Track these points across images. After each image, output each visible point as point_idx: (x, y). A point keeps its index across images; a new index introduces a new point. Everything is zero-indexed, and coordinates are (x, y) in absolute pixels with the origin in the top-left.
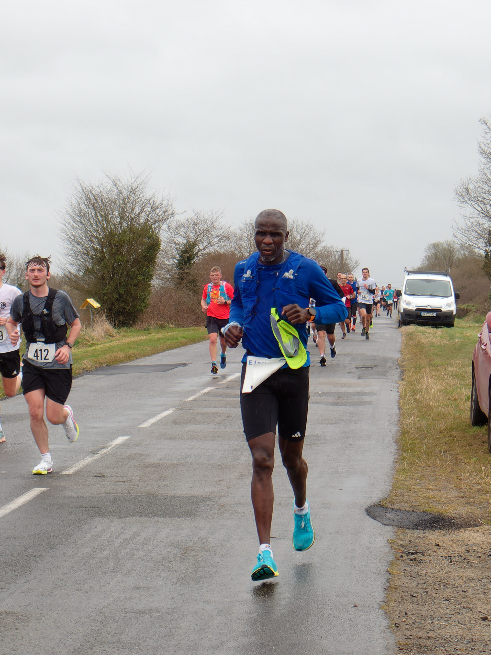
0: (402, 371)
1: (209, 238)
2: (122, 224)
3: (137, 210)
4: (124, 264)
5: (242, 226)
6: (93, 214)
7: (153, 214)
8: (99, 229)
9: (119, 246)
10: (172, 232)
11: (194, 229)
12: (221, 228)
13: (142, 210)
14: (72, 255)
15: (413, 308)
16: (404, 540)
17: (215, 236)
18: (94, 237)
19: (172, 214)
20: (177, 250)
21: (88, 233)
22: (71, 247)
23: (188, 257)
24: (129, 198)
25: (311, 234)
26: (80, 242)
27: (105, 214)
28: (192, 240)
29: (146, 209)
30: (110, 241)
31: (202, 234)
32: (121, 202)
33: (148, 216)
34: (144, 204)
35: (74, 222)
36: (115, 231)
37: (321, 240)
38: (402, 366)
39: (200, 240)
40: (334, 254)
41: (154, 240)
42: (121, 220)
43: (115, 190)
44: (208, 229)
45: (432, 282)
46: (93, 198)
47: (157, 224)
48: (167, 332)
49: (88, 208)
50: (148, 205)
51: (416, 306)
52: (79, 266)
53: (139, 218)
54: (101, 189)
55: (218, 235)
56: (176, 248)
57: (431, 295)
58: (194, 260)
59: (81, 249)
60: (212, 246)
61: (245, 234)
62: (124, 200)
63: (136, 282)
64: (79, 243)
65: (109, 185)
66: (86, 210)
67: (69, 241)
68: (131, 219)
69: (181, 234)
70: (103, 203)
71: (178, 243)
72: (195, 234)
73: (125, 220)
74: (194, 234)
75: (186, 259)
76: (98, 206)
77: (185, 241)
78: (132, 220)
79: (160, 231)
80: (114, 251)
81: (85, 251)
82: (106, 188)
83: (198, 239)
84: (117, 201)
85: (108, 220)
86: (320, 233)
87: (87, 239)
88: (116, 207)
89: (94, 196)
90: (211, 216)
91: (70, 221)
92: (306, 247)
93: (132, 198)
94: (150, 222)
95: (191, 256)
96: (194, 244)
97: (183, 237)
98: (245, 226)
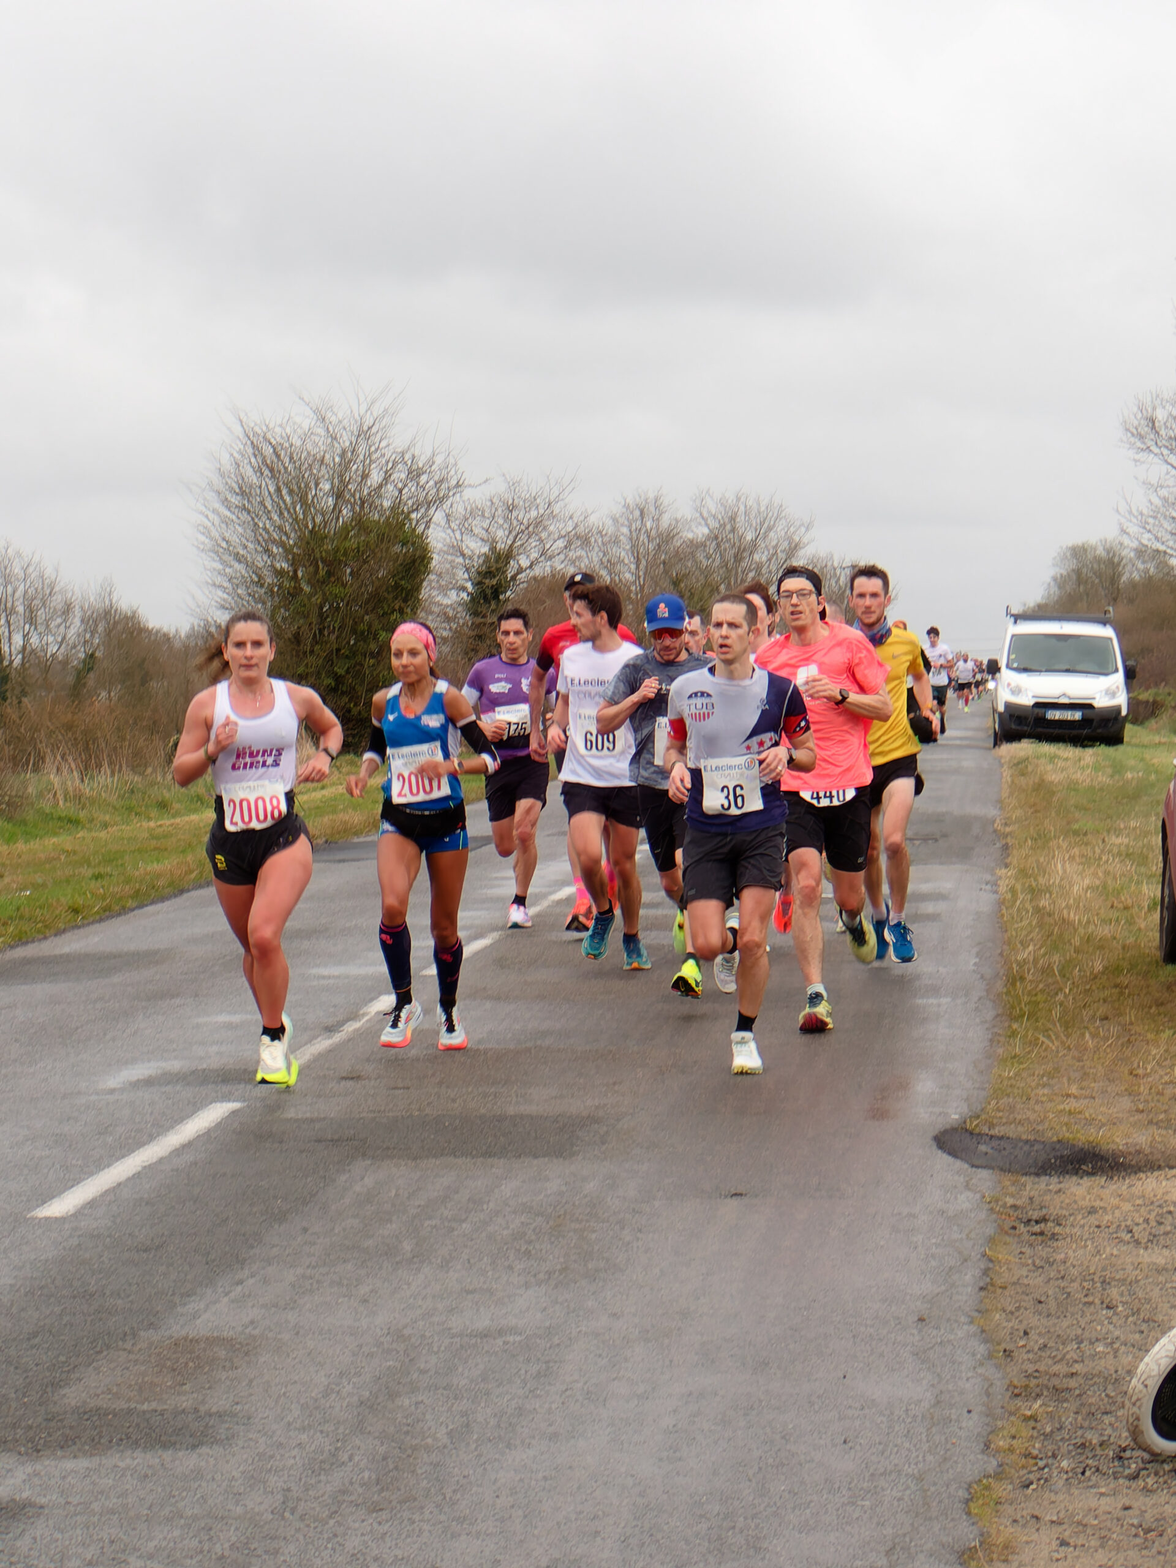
0: (1005, 847)
1: (541, 540)
2: (340, 511)
3: (376, 478)
4: (347, 605)
5: (617, 510)
6: (272, 489)
7: (412, 487)
8: (287, 524)
9: (333, 565)
10: (456, 527)
11: (506, 519)
12: (571, 518)
13: (386, 479)
14: (225, 585)
15: (1026, 700)
17: (556, 536)
18: (274, 541)
19: (458, 485)
20: (467, 570)
21: (261, 535)
22: (221, 567)
23: (493, 586)
24: (354, 450)
25: (780, 528)
26: (243, 556)
27: (299, 488)
28: (503, 546)
29: (395, 476)
30: (313, 551)
31: (526, 532)
32: (337, 459)
33: (401, 491)
34: (390, 465)
35: (228, 508)
36: (325, 527)
37: (805, 540)
38: (1005, 836)
39: (522, 545)
40: (835, 574)
41: (415, 550)
42: (336, 503)
43: (321, 431)
44: (539, 520)
45: (1070, 641)
46: (271, 451)
47: (423, 510)
49: (258, 474)
50: (400, 465)
51: (1034, 697)
53: (379, 496)
54: (288, 430)
55: (563, 533)
56: (465, 566)
57: (1067, 671)
58: (509, 593)
59: (243, 572)
60: (551, 558)
61: (625, 530)
62: (342, 456)
64: (238, 558)
65: (305, 420)
66: (255, 481)
67: (217, 553)
68: (360, 500)
69: (476, 532)
70: (295, 462)
71: (470, 553)
72: (510, 532)
73: (347, 502)
74: (507, 533)
75: (489, 592)
76: (283, 471)
77: (485, 549)
78: (363, 503)
79: (428, 528)
80: (322, 572)
81: (254, 576)
82: (300, 426)
83: (516, 544)
84: (327, 456)
85: (306, 504)
86: (803, 525)
87: (260, 549)
88: (324, 470)
89: (273, 447)
90: (547, 488)
91: (217, 505)
92: (770, 560)
93: (362, 450)
94: (405, 505)
95: (499, 584)
96: (508, 556)
97: (481, 539)
98: (624, 510)
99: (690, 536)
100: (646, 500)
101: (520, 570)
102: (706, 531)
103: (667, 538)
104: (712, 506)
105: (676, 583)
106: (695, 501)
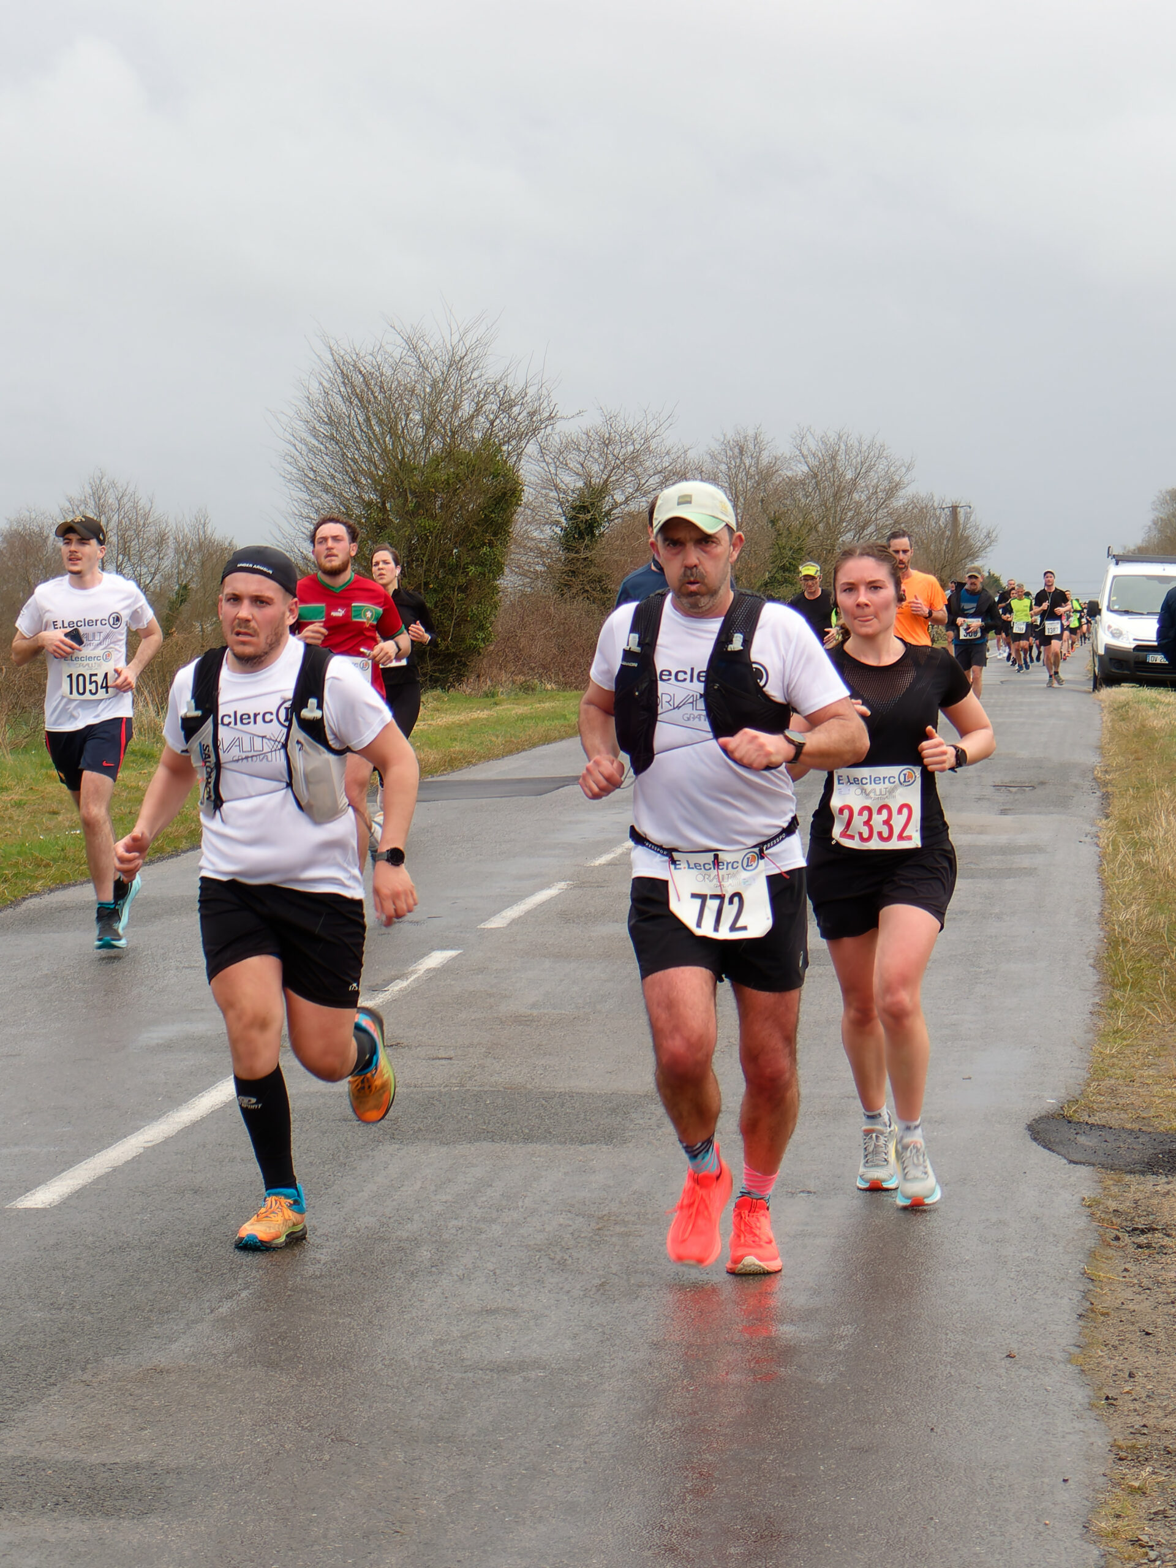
0: (1106, 797)
1: (636, 476)
2: (430, 443)
3: (467, 409)
4: (436, 537)
5: (716, 447)
6: (361, 419)
7: (504, 419)
8: (376, 454)
9: (424, 497)
10: (550, 461)
11: (603, 454)
12: (668, 453)
13: (478, 410)
15: (1127, 643)
16: (1122, 1199)
17: (651, 472)
18: (362, 472)
19: (550, 418)
20: (561, 504)
21: (349, 465)
22: (308, 498)
23: (587, 521)
24: (445, 380)
25: (881, 466)
26: (331, 487)
27: (389, 418)
28: (598, 480)
29: (486, 408)
30: (402, 482)
31: (622, 467)
32: (428, 390)
33: (492, 424)
34: (482, 396)
35: (315, 437)
36: (414, 458)
37: (905, 480)
38: (1105, 784)
39: (617, 480)
40: (934, 514)
41: (507, 482)
42: (426, 435)
43: (412, 361)
44: (636, 455)
46: (361, 380)
47: (514, 443)
48: (539, 702)
49: (348, 403)
50: (492, 396)
51: (1135, 640)
53: (470, 428)
54: (379, 359)
55: (659, 468)
56: (559, 500)
58: (603, 529)
59: (330, 502)
61: (723, 467)
62: (434, 386)
63: (462, 580)
64: (326, 489)
65: (397, 349)
66: (344, 410)
67: (303, 483)
68: (451, 431)
69: (571, 466)
70: (385, 392)
71: (564, 487)
72: (605, 467)
73: (437, 433)
74: (602, 467)
75: (583, 526)
76: (372, 400)
77: (580, 484)
78: (453, 433)
79: (520, 460)
80: (411, 505)
81: (341, 507)
82: (392, 357)
83: (611, 479)
84: (419, 387)
85: (396, 434)
86: (903, 465)
87: (348, 480)
88: (414, 402)
89: (363, 376)
90: (644, 423)
91: (306, 435)
92: (869, 499)
93: (453, 381)
94: (496, 437)
95: (594, 520)
96: (602, 491)
97: (575, 473)
98: (723, 447)
99: (789, 474)
100: (745, 437)
101: (615, 505)
102: (805, 469)
103: (765, 475)
104: (812, 444)
105: (773, 522)
106: (795, 438)
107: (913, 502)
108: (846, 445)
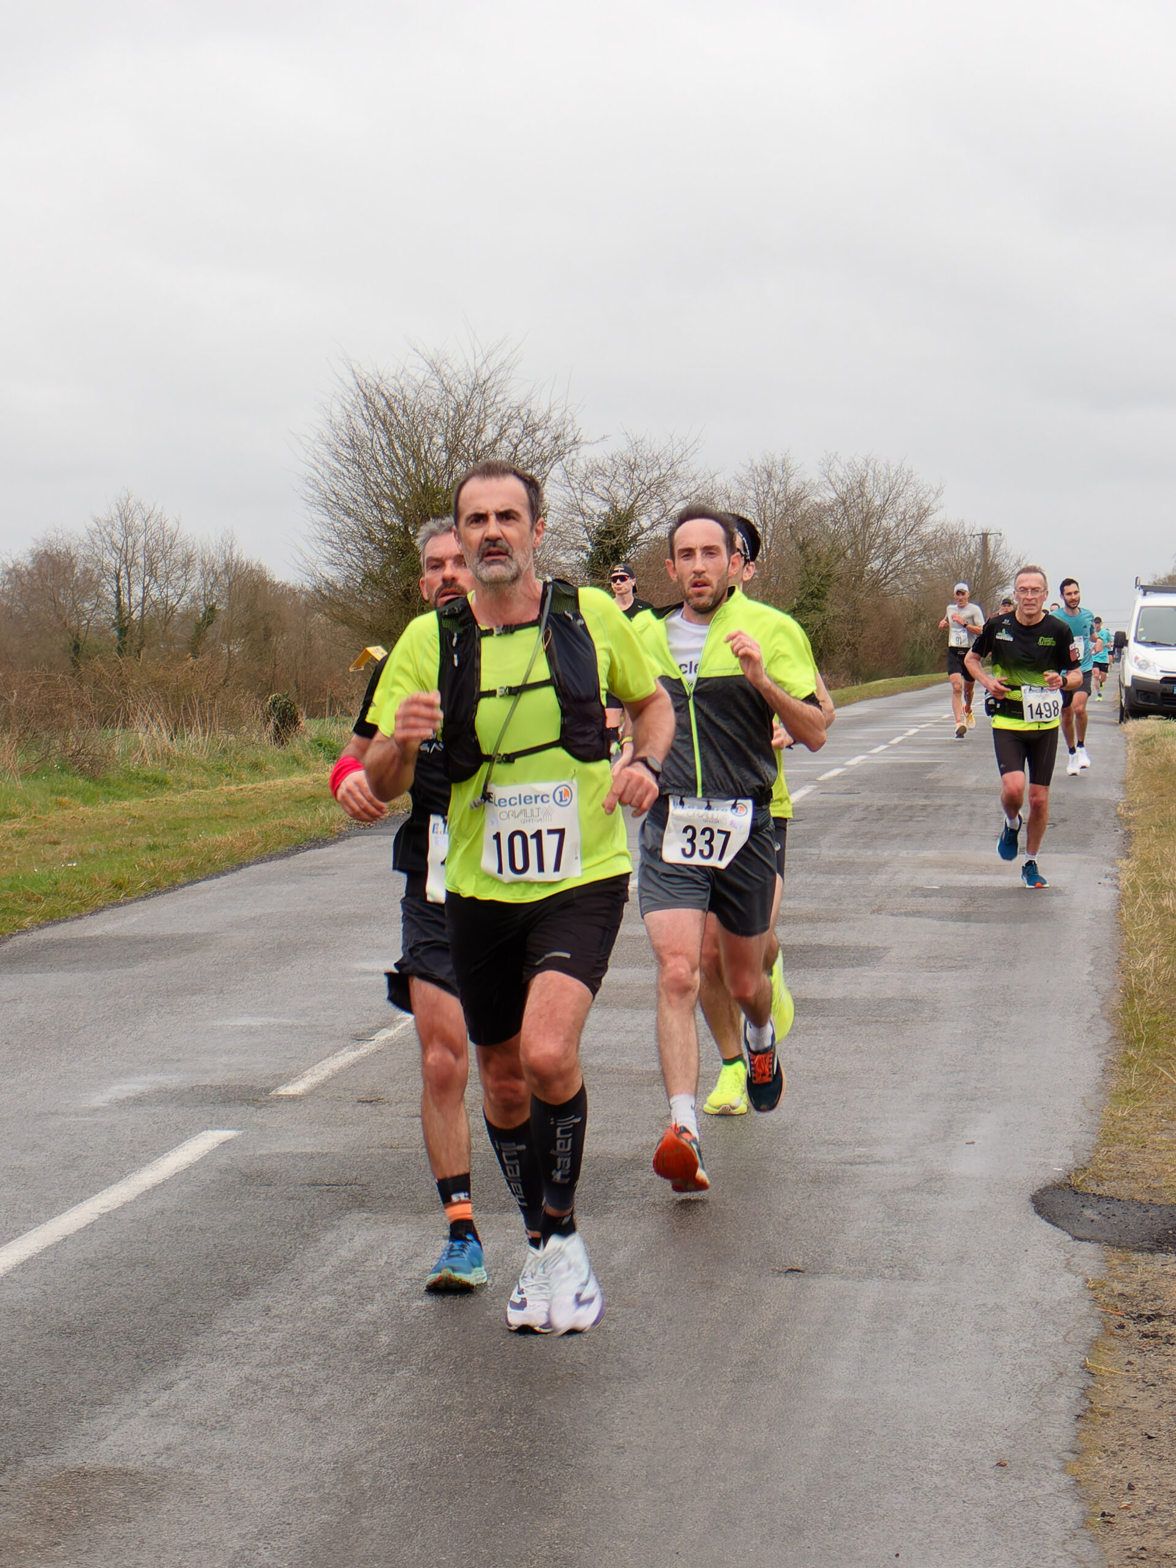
0: (1128, 835)
1: (662, 501)
2: (455, 466)
3: (490, 433)
5: (744, 473)
6: (384, 443)
7: (527, 443)
8: (399, 478)
10: (576, 486)
11: (629, 478)
12: (694, 479)
14: (334, 539)
15: (1154, 675)
16: (1128, 1280)
17: (678, 497)
18: (385, 497)
19: (574, 442)
20: (587, 529)
21: (372, 489)
22: (330, 521)
23: (612, 546)
24: (469, 404)
25: (909, 492)
26: (353, 510)
27: (412, 441)
28: (624, 506)
29: (510, 431)
30: (425, 506)
31: (648, 492)
32: (451, 413)
33: (516, 447)
34: (506, 420)
35: (338, 460)
36: (438, 482)
37: (934, 506)
38: (1129, 821)
39: (643, 505)
40: (965, 541)
42: (450, 458)
43: (436, 384)
44: (661, 480)
46: (384, 403)
47: (538, 467)
49: (370, 427)
50: (515, 420)
51: (1162, 671)
52: (350, 566)
53: (494, 451)
54: (402, 382)
55: (685, 493)
56: (585, 526)
58: (628, 555)
59: (353, 526)
61: (752, 493)
62: (457, 410)
64: (348, 513)
65: (420, 373)
66: (367, 434)
67: (325, 506)
69: (597, 490)
70: (408, 416)
71: (590, 512)
72: (632, 492)
73: (461, 457)
74: (628, 492)
75: (608, 551)
77: (606, 509)
81: (363, 531)
82: (414, 379)
83: (637, 505)
84: (442, 410)
85: (419, 458)
86: (932, 491)
87: (370, 503)
88: (437, 425)
89: (386, 399)
90: (670, 448)
91: (328, 458)
92: (897, 526)
93: (476, 404)
94: (520, 461)
95: (619, 544)
96: (629, 516)
97: (602, 498)
98: (751, 473)
99: (818, 500)
100: (773, 463)
102: (834, 496)
103: (793, 502)
104: (840, 471)
105: (802, 547)
106: (822, 465)
107: (942, 528)
108: (874, 472)
